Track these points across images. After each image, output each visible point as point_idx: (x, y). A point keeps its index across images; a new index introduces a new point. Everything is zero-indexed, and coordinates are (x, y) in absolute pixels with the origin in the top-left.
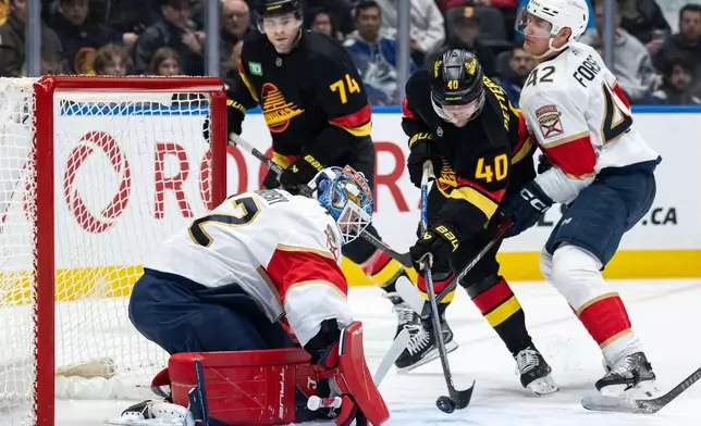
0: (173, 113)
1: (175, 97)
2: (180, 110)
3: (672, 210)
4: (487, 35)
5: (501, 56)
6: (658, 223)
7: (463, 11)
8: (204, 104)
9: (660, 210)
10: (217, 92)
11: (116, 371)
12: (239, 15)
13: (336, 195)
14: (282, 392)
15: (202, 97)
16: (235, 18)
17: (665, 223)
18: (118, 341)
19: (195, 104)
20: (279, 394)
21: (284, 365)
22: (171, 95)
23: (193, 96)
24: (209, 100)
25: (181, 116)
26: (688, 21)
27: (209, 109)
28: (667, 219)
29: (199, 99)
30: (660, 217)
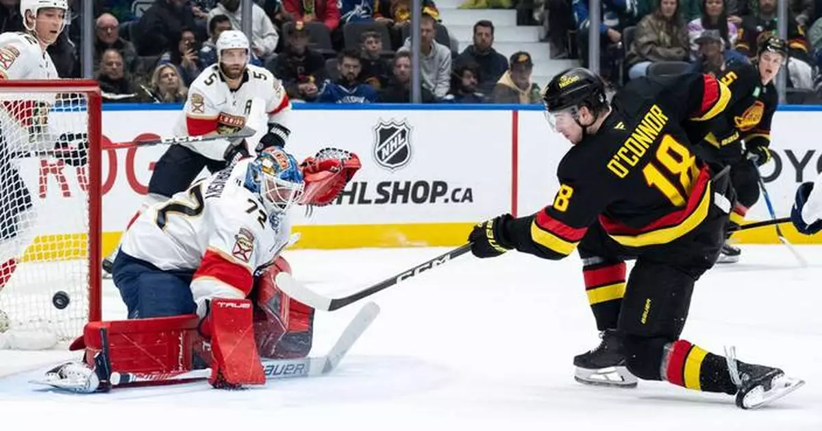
0: (57, 110)
1: (59, 96)
2: (71, 107)
3: (469, 190)
4: (314, 44)
5: (329, 61)
6: (457, 201)
7: (295, 24)
8: (83, 102)
9: (459, 190)
10: (93, 92)
11: (10, 325)
12: (112, 27)
13: (254, 171)
14: (181, 353)
15: (80, 96)
16: (109, 30)
17: (463, 201)
18: (13, 301)
19: (75, 102)
20: (178, 355)
21: (182, 330)
22: (55, 95)
23: (74, 96)
24: (87, 99)
25: (64, 113)
26: (481, 34)
27: (87, 106)
28: (465, 198)
29: (78, 98)
30: (459, 196)
